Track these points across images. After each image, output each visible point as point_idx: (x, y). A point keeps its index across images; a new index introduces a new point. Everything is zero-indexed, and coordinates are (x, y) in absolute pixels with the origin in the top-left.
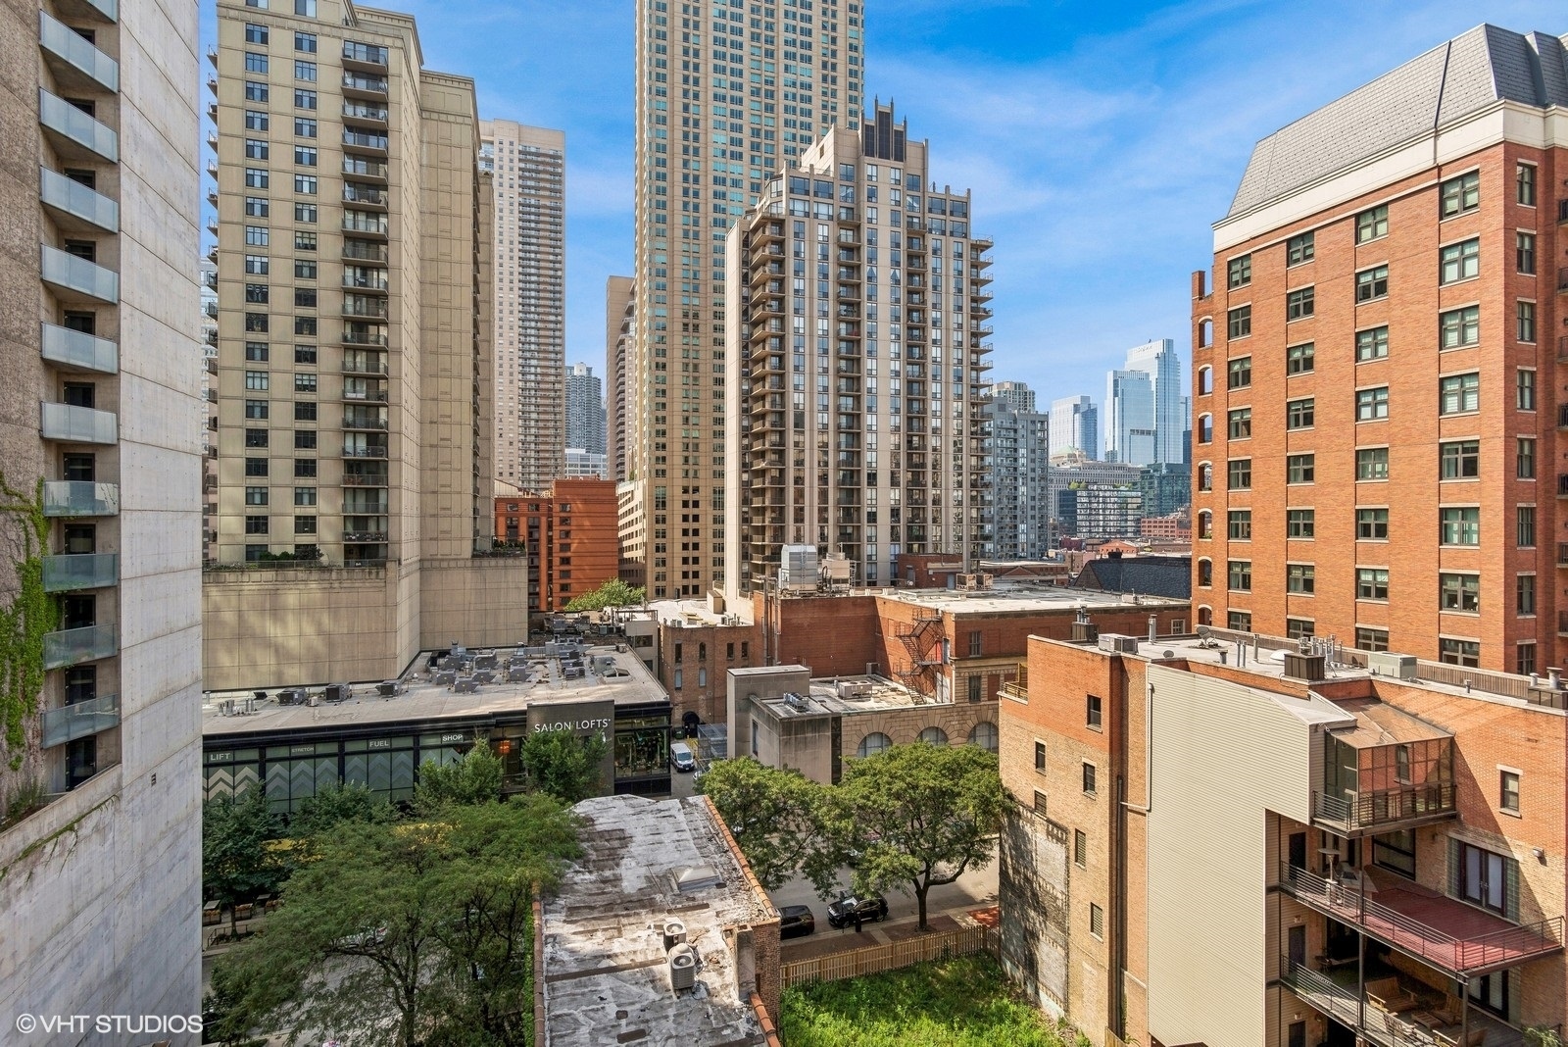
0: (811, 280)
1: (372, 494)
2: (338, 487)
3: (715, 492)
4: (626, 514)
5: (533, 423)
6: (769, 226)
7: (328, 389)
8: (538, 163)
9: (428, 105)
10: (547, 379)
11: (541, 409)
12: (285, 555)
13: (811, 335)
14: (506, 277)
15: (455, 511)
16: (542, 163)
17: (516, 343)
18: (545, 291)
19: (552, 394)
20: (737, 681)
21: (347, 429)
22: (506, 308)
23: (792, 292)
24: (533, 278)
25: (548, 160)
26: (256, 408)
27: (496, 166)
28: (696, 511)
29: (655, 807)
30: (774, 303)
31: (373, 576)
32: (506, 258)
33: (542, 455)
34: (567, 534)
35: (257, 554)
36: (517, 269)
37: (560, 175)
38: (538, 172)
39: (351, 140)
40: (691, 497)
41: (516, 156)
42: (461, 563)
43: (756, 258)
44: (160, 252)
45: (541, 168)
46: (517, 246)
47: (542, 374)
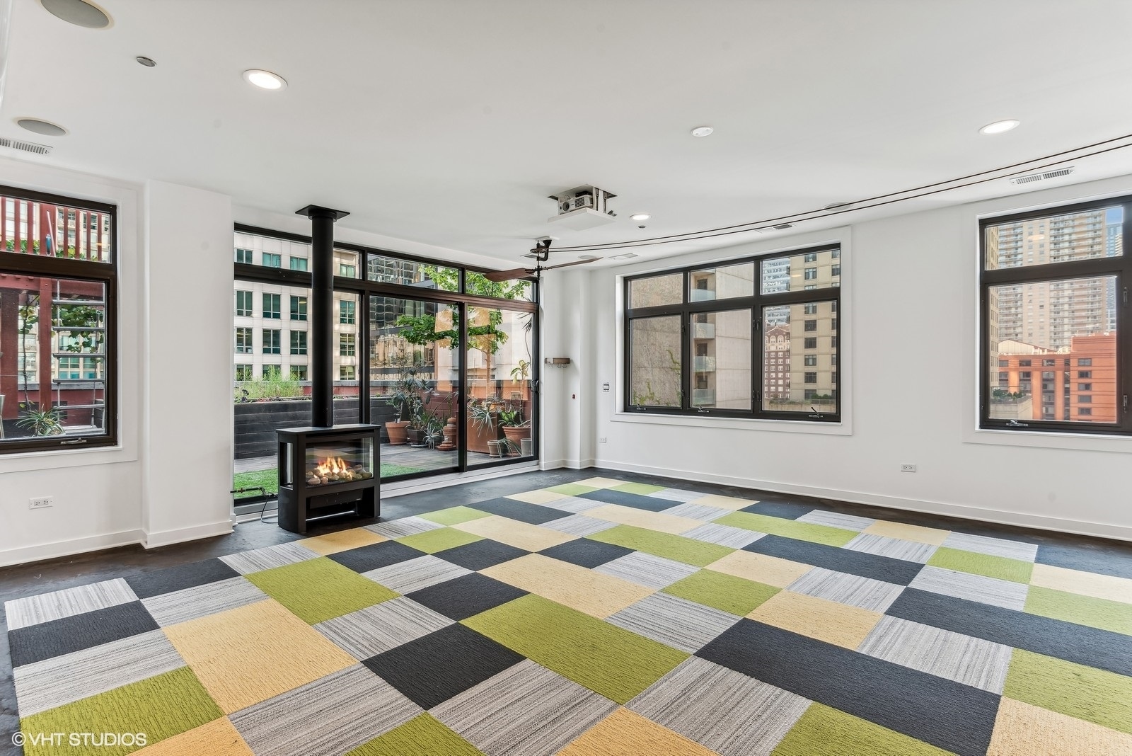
34: (1087, 386)
35: (811, 395)
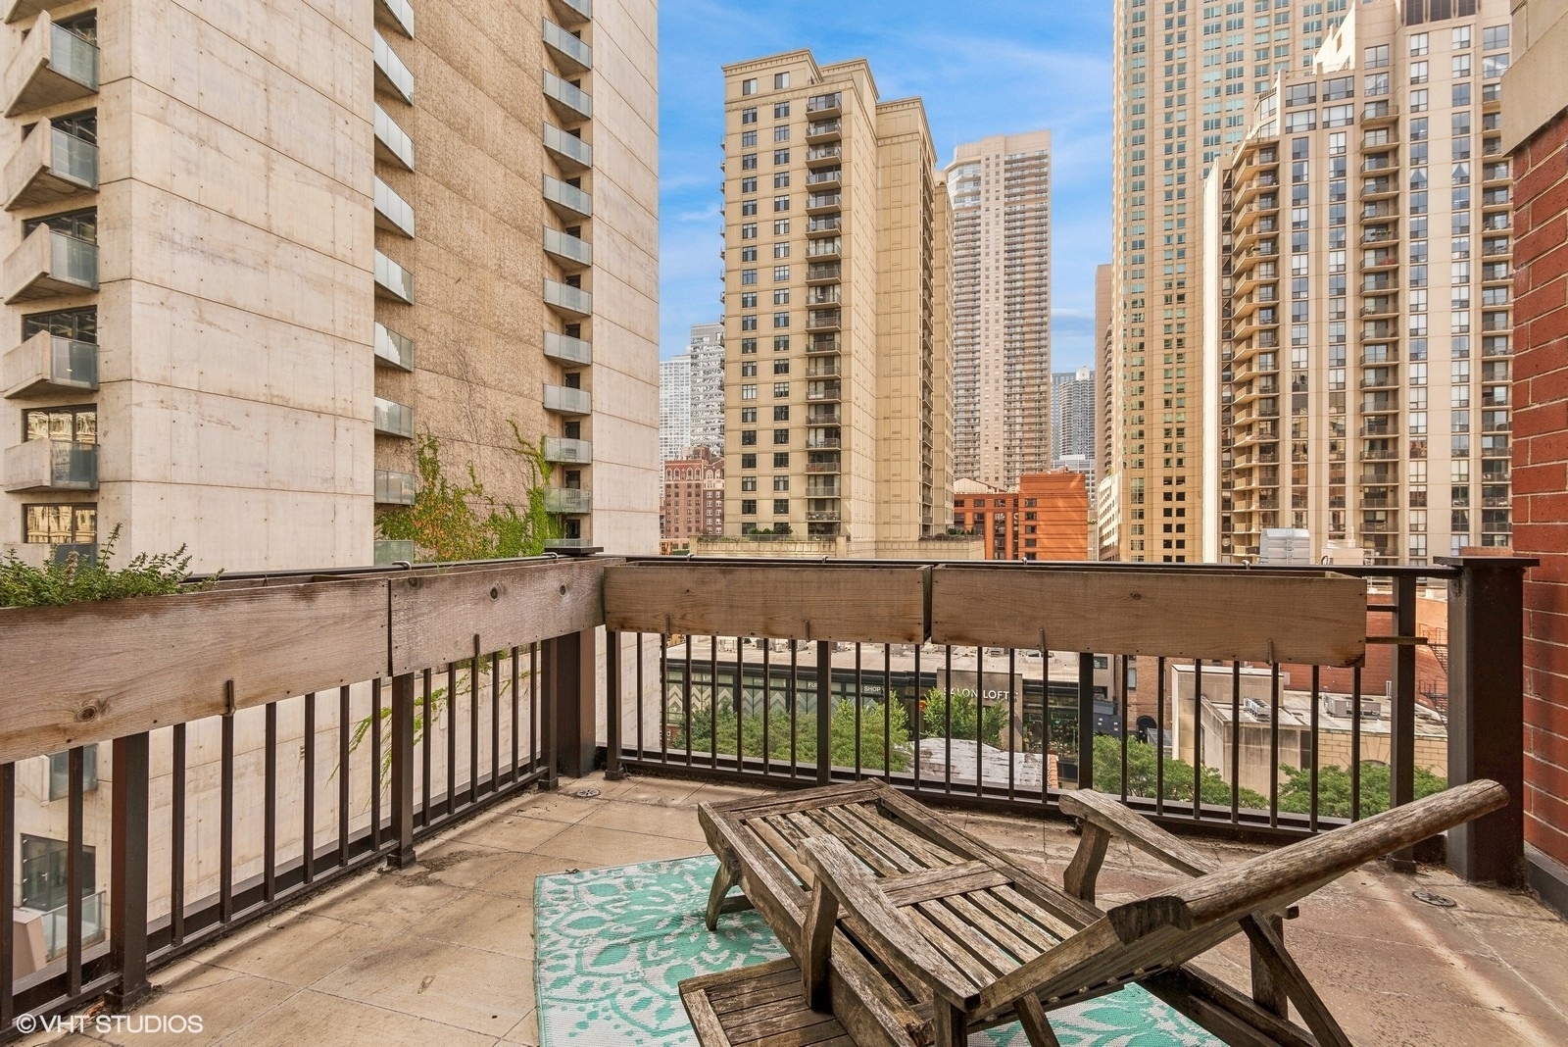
0: (1319, 206)
1: (829, 480)
2: (803, 475)
4: (1105, 512)
5: (1018, 427)
6: (1257, 154)
7: (798, 393)
8: (1023, 169)
9: (883, 134)
10: (1032, 382)
11: (1026, 412)
12: (767, 531)
13: (1319, 275)
14: (992, 288)
15: (905, 498)
16: (1028, 167)
17: (1001, 350)
18: (1030, 294)
19: (1037, 396)
20: (1180, 678)
21: (811, 425)
22: (992, 317)
23: (1289, 227)
24: (1019, 284)
25: (1033, 162)
26: (749, 414)
27: (983, 182)
29: (997, 755)
30: (1263, 245)
31: (826, 549)
32: (992, 269)
33: (1027, 458)
34: (1033, 529)
35: (749, 530)
36: (1003, 278)
37: (1046, 174)
38: (1023, 177)
39: (814, 180)
40: (1174, 489)
41: (1002, 166)
42: (910, 546)
43: (1238, 198)
44: (625, 278)
45: (1026, 172)
46: (1003, 255)
47: (1028, 378)
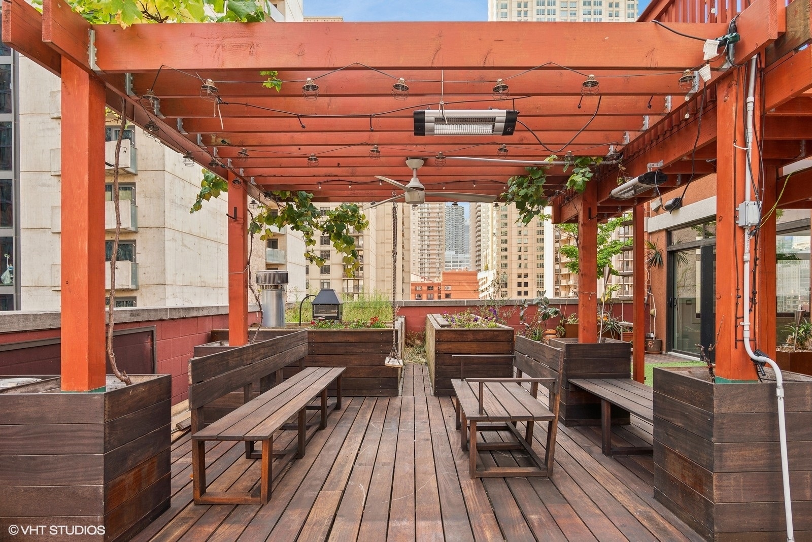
3: (538, 276)
5: (426, 238)
10: (434, 211)
11: (431, 229)
28: (526, 289)
33: (431, 257)
40: (523, 280)
